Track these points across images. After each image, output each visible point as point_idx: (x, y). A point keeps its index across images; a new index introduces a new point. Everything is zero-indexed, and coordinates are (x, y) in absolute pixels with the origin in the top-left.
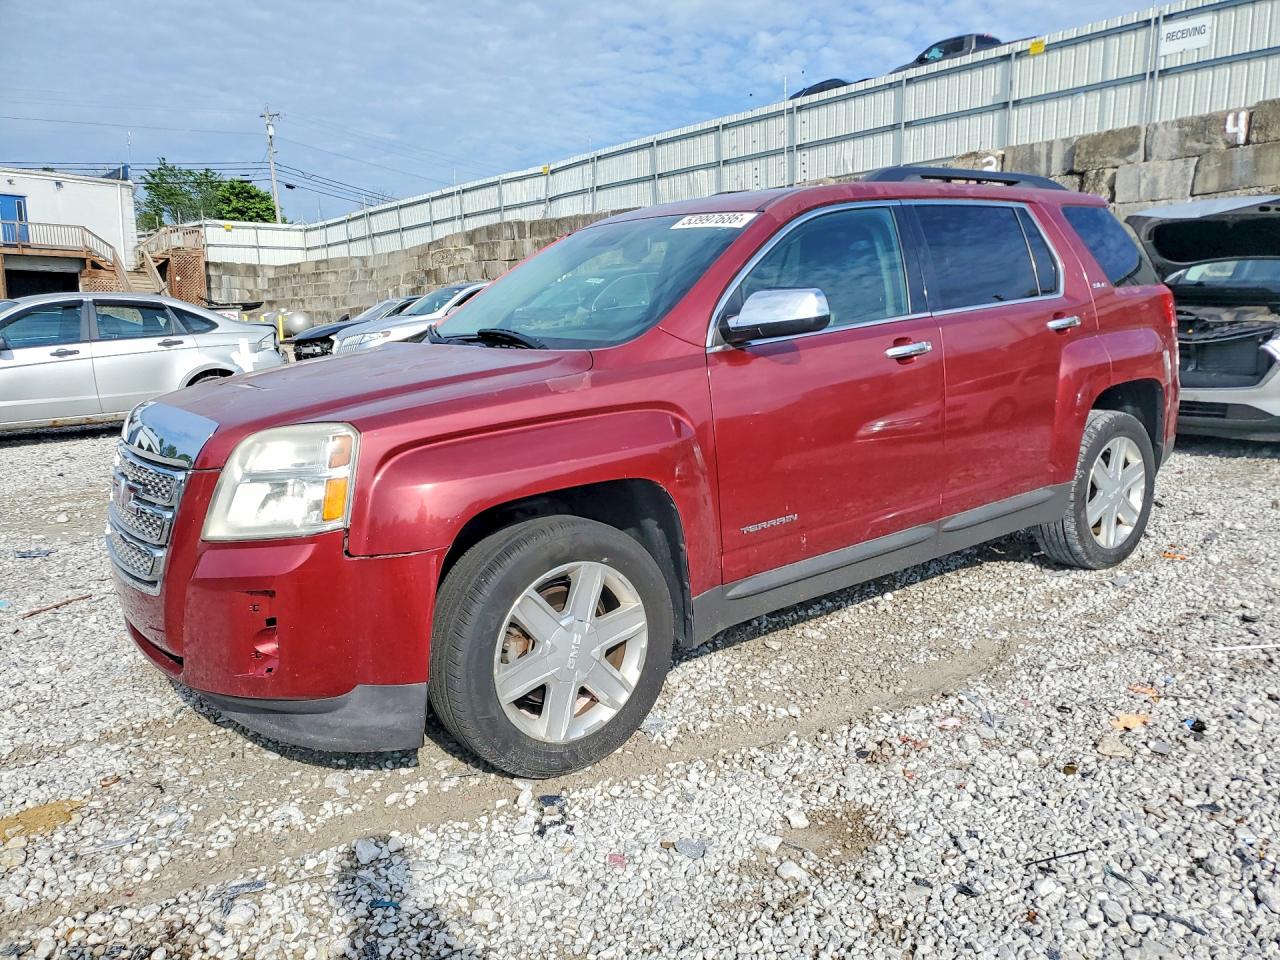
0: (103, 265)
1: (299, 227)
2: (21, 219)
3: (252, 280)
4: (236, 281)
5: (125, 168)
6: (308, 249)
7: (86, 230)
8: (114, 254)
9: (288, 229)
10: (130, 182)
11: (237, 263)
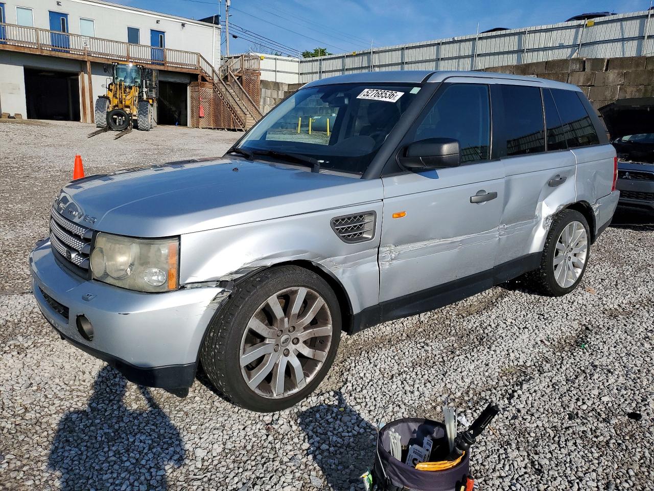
0: (207, 79)
1: (297, 60)
2: (161, 46)
3: (276, 91)
4: (269, 92)
5: (217, 17)
6: (301, 74)
7: (201, 56)
8: (214, 71)
9: (292, 61)
10: (219, 26)
11: (269, 80)
